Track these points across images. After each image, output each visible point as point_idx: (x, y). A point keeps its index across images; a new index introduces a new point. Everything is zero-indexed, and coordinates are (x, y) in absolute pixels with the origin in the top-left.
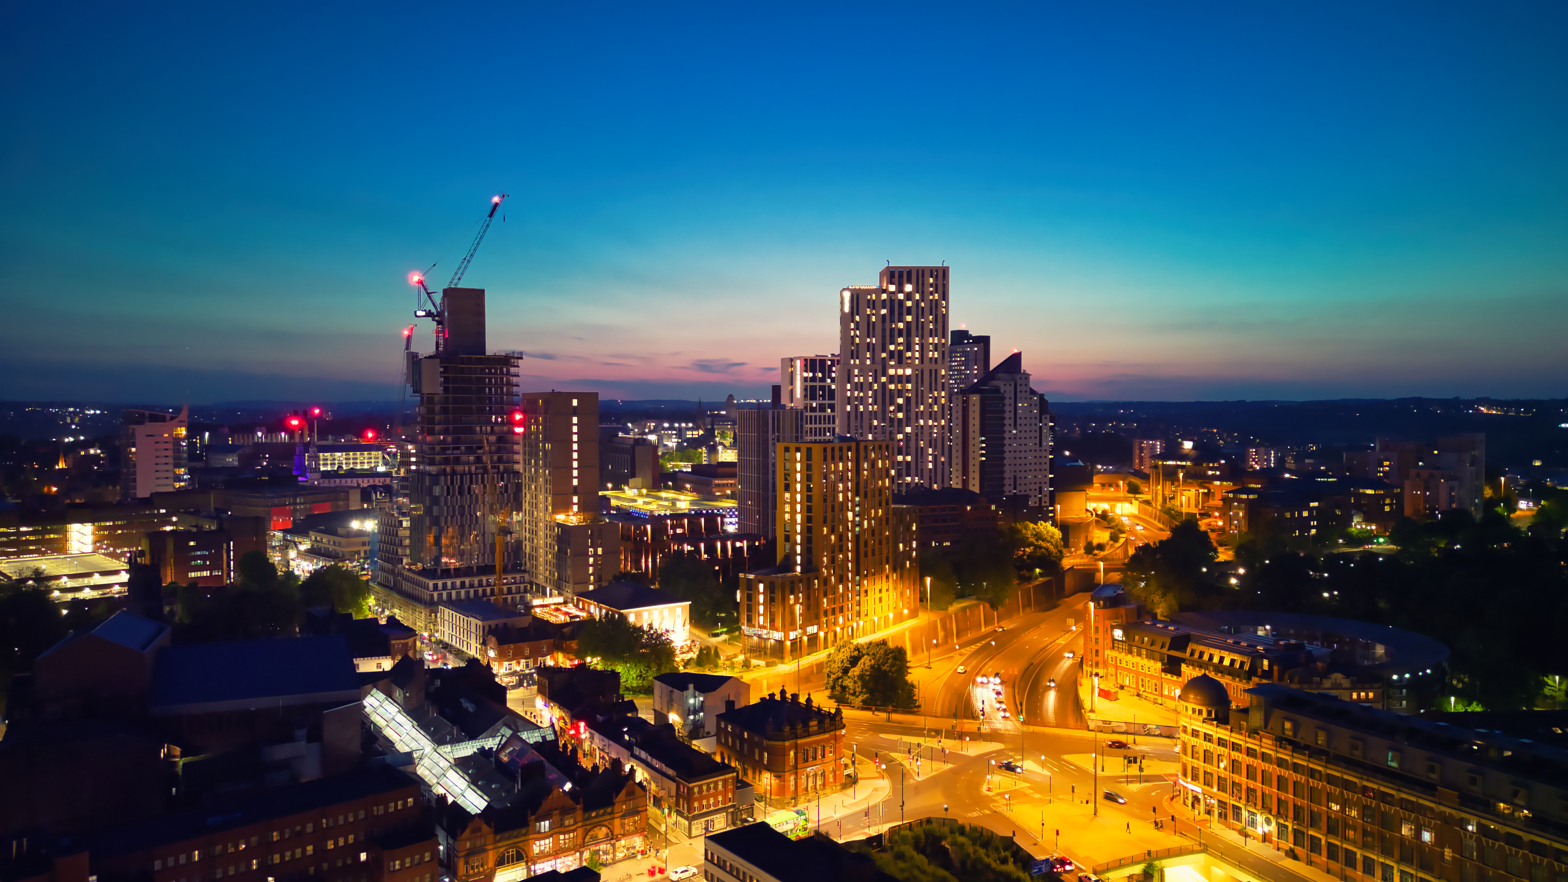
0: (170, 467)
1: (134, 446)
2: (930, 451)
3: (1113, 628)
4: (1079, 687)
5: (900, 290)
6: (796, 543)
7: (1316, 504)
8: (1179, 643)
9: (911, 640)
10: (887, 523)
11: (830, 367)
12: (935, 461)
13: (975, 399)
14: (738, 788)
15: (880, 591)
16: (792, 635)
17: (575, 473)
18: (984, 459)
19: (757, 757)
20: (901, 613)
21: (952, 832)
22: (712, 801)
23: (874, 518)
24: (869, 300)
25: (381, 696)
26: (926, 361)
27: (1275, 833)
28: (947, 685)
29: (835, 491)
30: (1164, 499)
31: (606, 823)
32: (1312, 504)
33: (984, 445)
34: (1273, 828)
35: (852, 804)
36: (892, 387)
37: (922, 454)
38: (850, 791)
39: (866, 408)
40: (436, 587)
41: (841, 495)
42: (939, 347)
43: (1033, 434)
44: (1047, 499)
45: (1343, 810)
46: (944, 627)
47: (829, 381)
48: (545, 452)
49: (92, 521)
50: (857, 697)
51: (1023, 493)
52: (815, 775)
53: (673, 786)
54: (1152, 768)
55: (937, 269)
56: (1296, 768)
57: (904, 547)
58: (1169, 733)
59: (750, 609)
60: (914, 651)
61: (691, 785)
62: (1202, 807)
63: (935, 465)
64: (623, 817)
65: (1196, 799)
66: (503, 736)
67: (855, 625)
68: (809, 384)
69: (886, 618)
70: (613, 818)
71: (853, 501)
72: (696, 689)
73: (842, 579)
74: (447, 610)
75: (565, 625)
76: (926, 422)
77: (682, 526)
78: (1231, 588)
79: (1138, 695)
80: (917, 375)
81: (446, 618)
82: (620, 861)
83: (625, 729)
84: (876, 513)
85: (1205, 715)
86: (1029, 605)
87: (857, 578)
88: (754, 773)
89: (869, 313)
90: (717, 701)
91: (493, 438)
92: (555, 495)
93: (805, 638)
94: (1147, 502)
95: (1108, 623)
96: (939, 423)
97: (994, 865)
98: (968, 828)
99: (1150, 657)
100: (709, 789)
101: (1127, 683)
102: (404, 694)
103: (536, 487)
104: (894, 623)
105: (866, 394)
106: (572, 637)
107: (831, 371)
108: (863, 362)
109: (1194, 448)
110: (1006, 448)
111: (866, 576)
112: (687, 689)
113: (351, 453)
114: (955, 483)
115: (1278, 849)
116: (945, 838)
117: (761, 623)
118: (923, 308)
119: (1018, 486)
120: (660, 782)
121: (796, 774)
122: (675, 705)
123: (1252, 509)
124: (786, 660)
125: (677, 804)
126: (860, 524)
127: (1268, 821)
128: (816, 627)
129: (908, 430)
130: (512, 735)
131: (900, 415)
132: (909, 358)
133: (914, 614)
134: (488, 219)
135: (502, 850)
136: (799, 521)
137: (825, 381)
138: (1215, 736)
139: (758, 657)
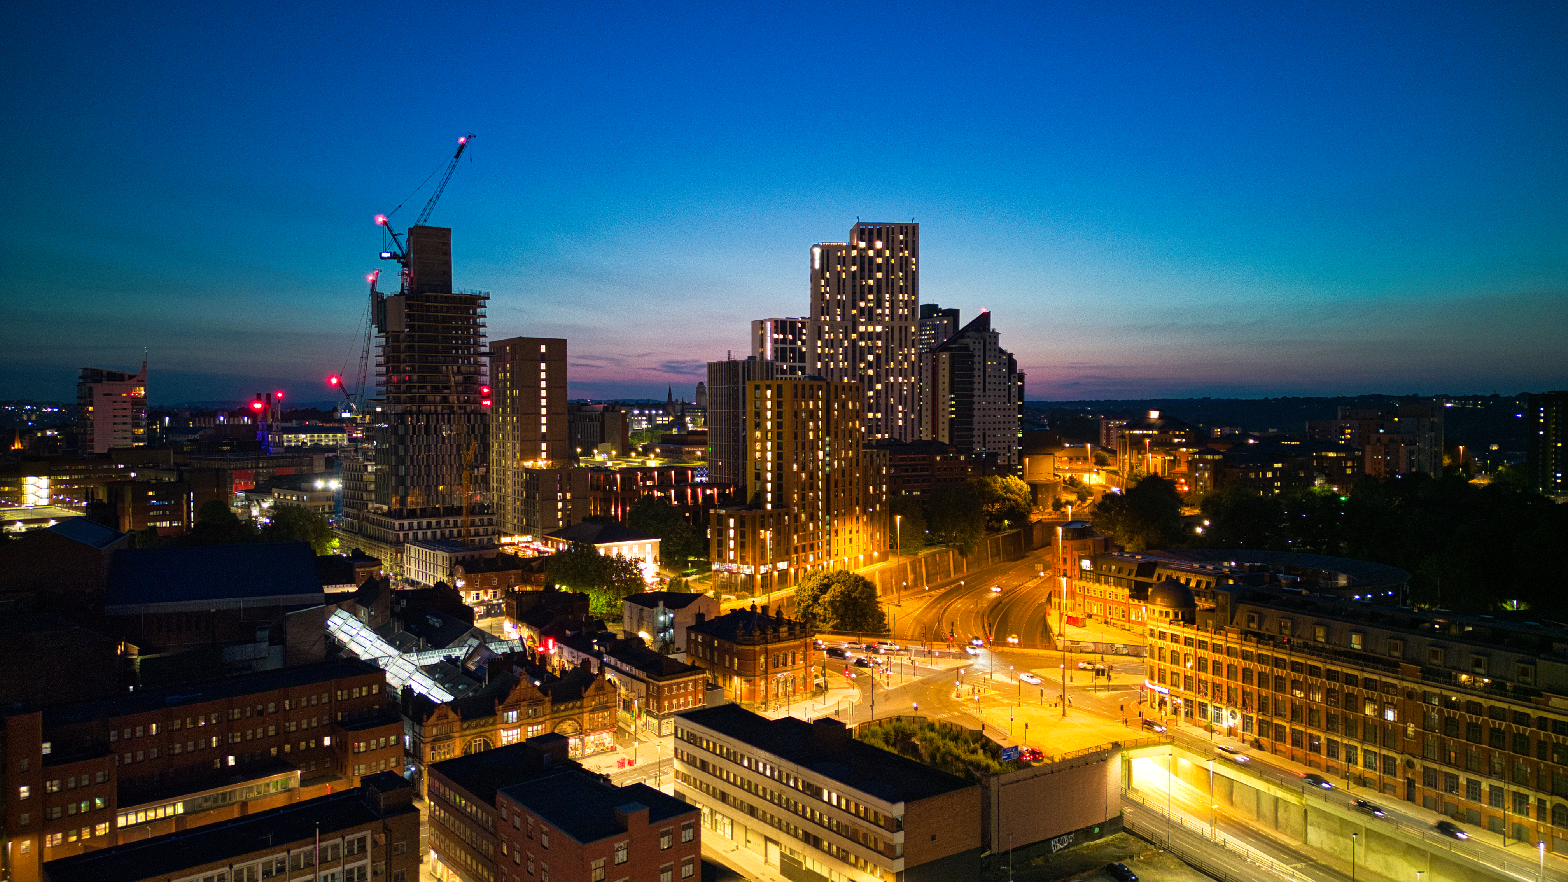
0: (129, 427)
1: (91, 405)
2: (900, 408)
3: (1081, 558)
4: (1048, 617)
5: (871, 246)
6: (767, 481)
7: (1280, 465)
8: (1146, 569)
9: (881, 580)
10: (857, 465)
11: (801, 329)
12: (905, 419)
13: (945, 356)
14: (708, 690)
15: (851, 532)
16: (763, 569)
17: (544, 420)
18: (953, 416)
19: (727, 665)
20: (871, 555)
21: (921, 729)
22: (682, 701)
23: (844, 459)
24: (839, 257)
25: (345, 615)
26: (896, 318)
27: (1240, 726)
28: (917, 621)
29: (806, 430)
30: (1131, 468)
31: (575, 717)
32: (1276, 465)
33: (953, 403)
34: (1238, 722)
35: (823, 709)
36: (863, 344)
37: (892, 411)
38: (821, 699)
39: (836, 365)
40: (402, 526)
41: (811, 433)
42: (909, 304)
43: (1002, 393)
44: (1016, 458)
45: (1307, 696)
46: (914, 571)
47: (799, 343)
48: (513, 399)
49: (49, 474)
50: (827, 623)
51: (992, 451)
52: (786, 681)
53: (643, 687)
54: (1118, 679)
55: (907, 226)
56: (1261, 659)
57: (874, 490)
58: (1136, 652)
59: (720, 544)
60: (885, 591)
61: (661, 684)
62: (1169, 708)
63: (905, 422)
64: (592, 711)
65: (1162, 702)
66: (470, 646)
67: (825, 563)
68: (779, 346)
69: (857, 558)
70: (582, 713)
71: (823, 440)
72: (666, 606)
73: (812, 517)
74: (413, 547)
75: (534, 559)
76: (896, 379)
77: (652, 479)
78: (1197, 536)
79: (1106, 622)
80: (887, 332)
81: (412, 554)
82: (589, 756)
83: (595, 641)
84: (847, 454)
85: (1171, 617)
86: (998, 555)
87: (828, 517)
88: (724, 680)
89: (839, 269)
90: (687, 617)
91: (460, 378)
92: (523, 441)
93: (776, 573)
94: (1115, 473)
95: (1076, 553)
96: (909, 380)
97: (963, 756)
98: (937, 726)
99: (1116, 585)
100: (679, 688)
101: (1095, 612)
102: (369, 613)
103: (503, 436)
104: (865, 565)
105: (836, 351)
106: (540, 570)
107: (801, 333)
108: (833, 319)
109: (1160, 417)
110: (976, 406)
111: (837, 516)
112: (657, 606)
113: (316, 435)
114: (926, 435)
115: (1244, 741)
116: (915, 735)
117: (732, 557)
118: (893, 265)
119: (987, 444)
120: (629, 685)
121: (767, 679)
122: (646, 623)
123: (1217, 470)
124: (757, 593)
125: (647, 705)
126: (830, 464)
127: (1233, 715)
128: (786, 563)
129: (879, 387)
130: (480, 645)
131: (871, 372)
132: (880, 315)
133: (884, 557)
134: (455, 160)
135: (469, 738)
136: (769, 458)
137: (795, 343)
138: (1182, 636)
139: (730, 593)
